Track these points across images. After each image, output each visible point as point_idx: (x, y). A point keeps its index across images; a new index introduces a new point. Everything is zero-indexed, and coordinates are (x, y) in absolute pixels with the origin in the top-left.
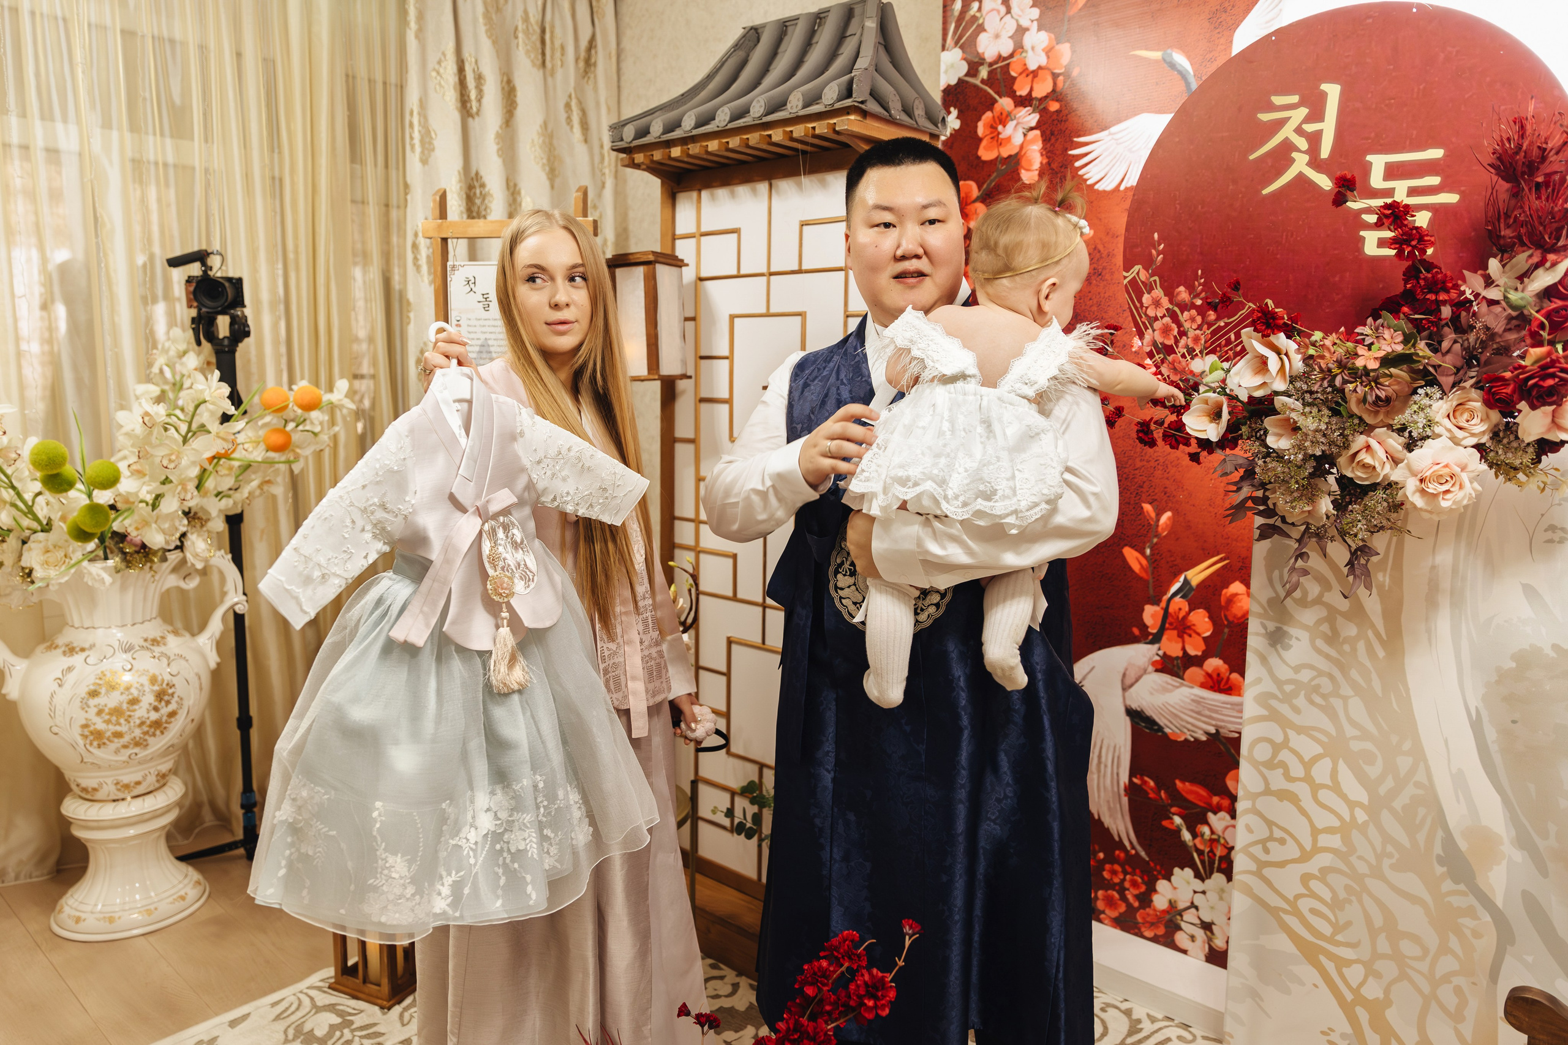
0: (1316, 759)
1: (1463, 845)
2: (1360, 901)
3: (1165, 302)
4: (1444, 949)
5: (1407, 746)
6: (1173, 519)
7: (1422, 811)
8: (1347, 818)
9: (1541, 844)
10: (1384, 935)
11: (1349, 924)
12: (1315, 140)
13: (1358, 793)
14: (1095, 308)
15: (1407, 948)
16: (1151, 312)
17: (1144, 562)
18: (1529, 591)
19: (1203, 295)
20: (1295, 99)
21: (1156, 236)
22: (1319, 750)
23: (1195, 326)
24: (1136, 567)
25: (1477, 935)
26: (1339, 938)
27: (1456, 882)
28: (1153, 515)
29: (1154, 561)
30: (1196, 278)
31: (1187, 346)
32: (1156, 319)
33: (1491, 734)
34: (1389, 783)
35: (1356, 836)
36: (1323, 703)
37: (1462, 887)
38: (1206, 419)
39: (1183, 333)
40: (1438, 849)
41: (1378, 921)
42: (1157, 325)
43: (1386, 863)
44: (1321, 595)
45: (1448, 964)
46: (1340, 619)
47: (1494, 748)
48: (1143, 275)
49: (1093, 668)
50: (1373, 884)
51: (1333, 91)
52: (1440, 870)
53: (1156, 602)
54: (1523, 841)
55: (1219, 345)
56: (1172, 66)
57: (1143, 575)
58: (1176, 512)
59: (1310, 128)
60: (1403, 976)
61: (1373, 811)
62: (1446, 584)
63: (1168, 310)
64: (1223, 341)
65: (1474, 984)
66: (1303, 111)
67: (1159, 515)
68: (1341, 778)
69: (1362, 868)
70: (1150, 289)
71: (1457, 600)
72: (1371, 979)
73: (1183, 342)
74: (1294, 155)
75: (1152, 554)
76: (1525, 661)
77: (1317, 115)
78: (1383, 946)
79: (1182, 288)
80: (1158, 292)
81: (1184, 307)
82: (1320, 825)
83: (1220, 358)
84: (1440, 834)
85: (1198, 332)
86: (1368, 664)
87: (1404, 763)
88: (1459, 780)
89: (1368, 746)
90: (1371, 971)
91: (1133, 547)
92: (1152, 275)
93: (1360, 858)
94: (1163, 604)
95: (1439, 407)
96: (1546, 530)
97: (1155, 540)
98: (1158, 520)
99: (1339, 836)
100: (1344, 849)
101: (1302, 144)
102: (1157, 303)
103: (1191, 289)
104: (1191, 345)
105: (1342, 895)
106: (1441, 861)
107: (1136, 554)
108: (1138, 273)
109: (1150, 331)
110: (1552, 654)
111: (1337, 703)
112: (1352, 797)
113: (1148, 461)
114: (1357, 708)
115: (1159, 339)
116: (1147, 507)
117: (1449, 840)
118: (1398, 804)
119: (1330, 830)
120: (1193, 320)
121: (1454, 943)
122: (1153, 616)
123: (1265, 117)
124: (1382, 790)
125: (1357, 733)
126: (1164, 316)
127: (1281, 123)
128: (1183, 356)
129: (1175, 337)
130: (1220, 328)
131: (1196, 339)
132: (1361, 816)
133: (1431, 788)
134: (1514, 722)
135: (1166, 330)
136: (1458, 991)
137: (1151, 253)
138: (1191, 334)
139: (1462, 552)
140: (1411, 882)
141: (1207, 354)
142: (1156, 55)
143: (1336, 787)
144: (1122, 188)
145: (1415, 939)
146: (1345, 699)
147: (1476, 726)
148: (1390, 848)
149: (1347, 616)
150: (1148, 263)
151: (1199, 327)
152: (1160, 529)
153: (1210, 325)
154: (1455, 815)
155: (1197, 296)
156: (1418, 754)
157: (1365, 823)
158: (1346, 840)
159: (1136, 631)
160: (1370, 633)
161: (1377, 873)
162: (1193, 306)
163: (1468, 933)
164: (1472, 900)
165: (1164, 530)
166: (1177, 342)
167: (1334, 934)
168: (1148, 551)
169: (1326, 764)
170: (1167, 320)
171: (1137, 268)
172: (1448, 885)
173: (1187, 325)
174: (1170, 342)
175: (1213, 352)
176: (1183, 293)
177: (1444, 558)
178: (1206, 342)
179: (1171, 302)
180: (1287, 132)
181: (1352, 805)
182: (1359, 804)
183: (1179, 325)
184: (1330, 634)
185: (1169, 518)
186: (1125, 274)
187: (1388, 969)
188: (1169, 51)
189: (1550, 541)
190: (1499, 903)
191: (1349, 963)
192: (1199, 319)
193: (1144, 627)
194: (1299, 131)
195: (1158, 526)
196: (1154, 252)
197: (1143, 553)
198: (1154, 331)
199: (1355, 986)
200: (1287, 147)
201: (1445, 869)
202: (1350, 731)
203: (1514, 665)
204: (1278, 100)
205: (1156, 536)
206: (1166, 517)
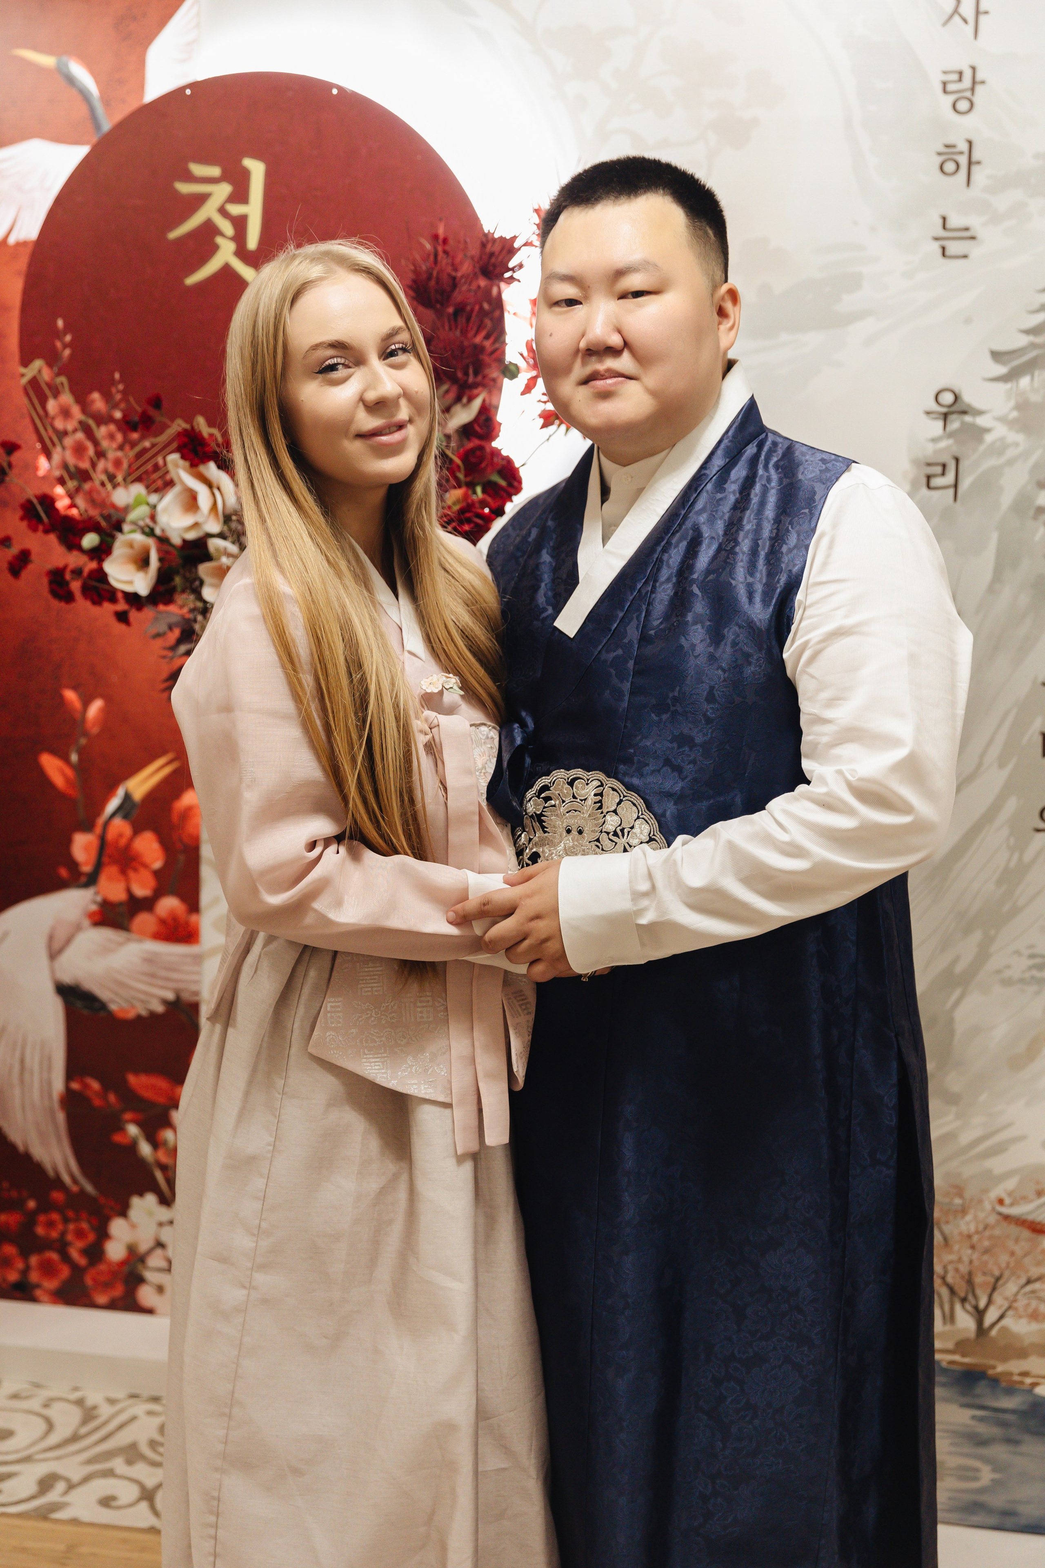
3: (76, 411)
6: (106, 712)
12: (240, 223)
16: (59, 424)
17: (69, 772)
19: (123, 405)
20: (215, 171)
21: (60, 323)
23: (114, 445)
24: (58, 781)
28: (78, 704)
29: (82, 769)
30: (113, 382)
31: (106, 471)
32: (65, 433)
38: (131, 568)
39: (101, 454)
42: (68, 441)
48: (46, 375)
51: (256, 169)
53: (87, 826)
55: (146, 472)
56: (71, 80)
57: (70, 791)
58: (108, 699)
59: (235, 209)
63: (81, 423)
64: (149, 466)
66: (223, 190)
67: (86, 703)
70: (56, 394)
73: (101, 465)
74: (219, 240)
75: (81, 759)
77: (240, 195)
79: (96, 396)
80: (67, 398)
81: (101, 420)
83: (147, 487)
85: (119, 454)
91: (53, 753)
92: (58, 374)
94: (98, 829)
97: (83, 741)
98: (85, 712)
101: (227, 228)
102: (66, 413)
103: (107, 397)
104: (111, 469)
107: (58, 762)
108: (40, 371)
109: (59, 449)
115: (71, 460)
116: (70, 695)
120: (111, 437)
122: (86, 848)
123: (184, 188)
126: (75, 431)
127: (201, 199)
128: (103, 484)
129: (91, 460)
130: (145, 451)
131: (117, 463)
135: (79, 450)
137: (54, 346)
138: (112, 455)
141: (133, 481)
142: (47, 61)
144: (12, 240)
150: (52, 359)
151: (121, 448)
152: (88, 724)
153: (133, 445)
155: (115, 406)
159: (63, 872)
162: (111, 419)
165: (92, 726)
166: (94, 465)
168: (74, 757)
170: (80, 435)
171: (38, 364)
173: (105, 444)
174: (85, 465)
175: (139, 479)
176: (97, 400)
178: (130, 466)
179: (84, 410)
180: (208, 211)
183: (96, 443)
185: (100, 709)
186: (22, 370)
188: (65, 58)
192: (119, 437)
193: (73, 865)
194: (222, 211)
195: (85, 720)
196: (59, 344)
197: (66, 759)
198: (64, 448)
200: (209, 230)
204: (198, 169)
205: (83, 735)
206: (96, 707)
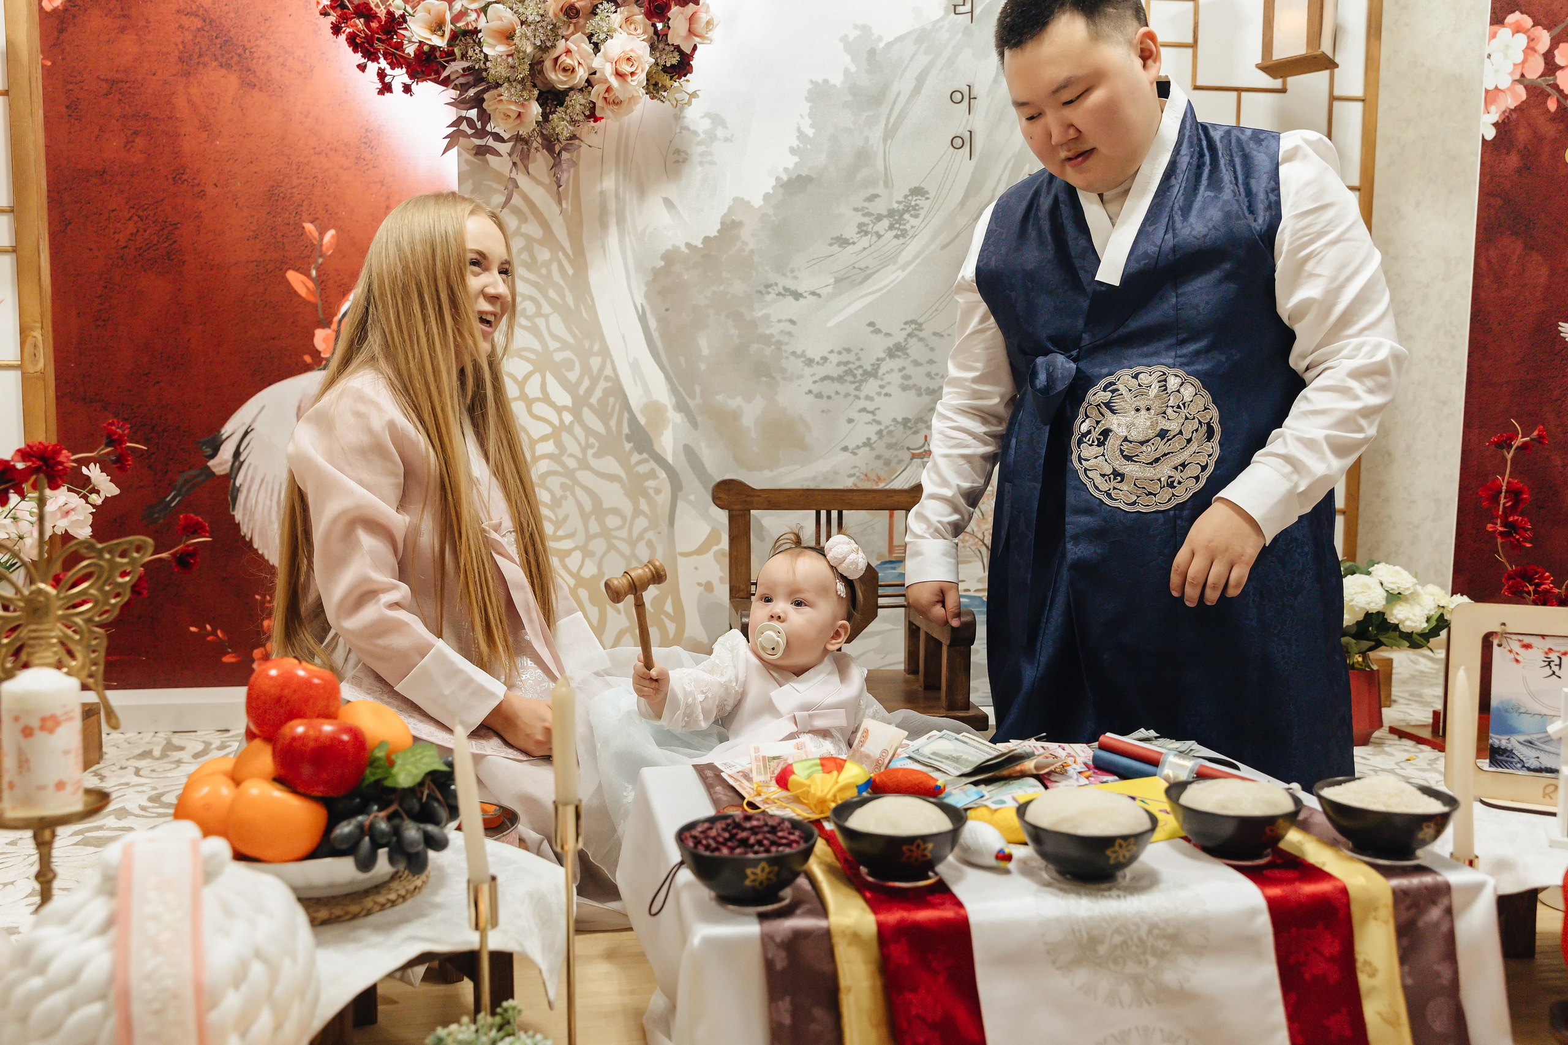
0: (527, 377)
1: (642, 420)
2: (573, 494)
4: (637, 512)
5: (596, 348)
6: (338, 237)
7: (612, 400)
8: (557, 423)
9: (692, 403)
10: (593, 517)
11: (566, 517)
13: (562, 398)
14: (232, 15)
15: (612, 521)
17: (311, 285)
18: (667, 202)
22: (530, 368)
24: (302, 291)
25: (658, 491)
26: (560, 533)
27: (640, 453)
28: (316, 234)
29: (321, 282)
33: (653, 323)
34: (586, 383)
35: (566, 437)
36: (529, 324)
37: (645, 455)
40: (626, 430)
41: (588, 506)
43: (590, 452)
44: (519, 227)
45: (642, 523)
46: (536, 246)
47: (655, 335)
49: (263, 407)
50: (584, 476)
52: (628, 446)
53: (327, 324)
54: (681, 406)
57: (311, 299)
58: (340, 230)
60: (611, 547)
61: (576, 411)
62: (612, 206)
65: (659, 533)
67: (322, 234)
68: (549, 389)
69: (571, 463)
71: (621, 220)
72: (587, 560)
75: (318, 275)
76: (670, 257)
78: (594, 527)
82: (536, 437)
84: (626, 415)
86: (561, 282)
87: (595, 362)
88: (635, 366)
89: (568, 354)
90: (587, 553)
91: (297, 270)
93: (571, 455)
94: (334, 326)
95: (617, 19)
96: (674, 153)
97: (320, 260)
98: (322, 239)
99: (552, 441)
100: (557, 452)
105: (559, 493)
106: (629, 438)
107: (301, 277)
110: (686, 251)
111: (540, 322)
112: (559, 403)
113: (306, 178)
114: (557, 324)
116: (309, 227)
117: (633, 420)
118: (593, 400)
119: (544, 438)
121: (644, 505)
122: (325, 340)
124: (581, 391)
125: (558, 345)
132: (568, 418)
133: (616, 380)
134: (667, 310)
136: (650, 544)
139: (621, 177)
140: (610, 465)
143: (546, 399)
145: (616, 511)
146: (546, 317)
147: (643, 319)
148: (592, 440)
149: (542, 243)
152: (324, 248)
154: (636, 399)
156: (605, 353)
157: (571, 423)
158: (559, 444)
159: (308, 359)
160: (560, 254)
161: (584, 465)
163: (651, 492)
164: (653, 464)
165: (328, 249)
167: (556, 531)
168: (314, 273)
169: (536, 379)
172: (636, 457)
177: (609, 183)
181: (559, 410)
182: (565, 408)
184: (529, 260)
185: (333, 236)
187: (598, 545)
189: (677, 162)
190: (670, 460)
191: (568, 553)
193: (315, 354)
195: (321, 245)
197: (308, 275)
199: (575, 570)
201: (632, 444)
202: (553, 345)
203: (663, 263)
205: (321, 256)
206: (330, 235)
